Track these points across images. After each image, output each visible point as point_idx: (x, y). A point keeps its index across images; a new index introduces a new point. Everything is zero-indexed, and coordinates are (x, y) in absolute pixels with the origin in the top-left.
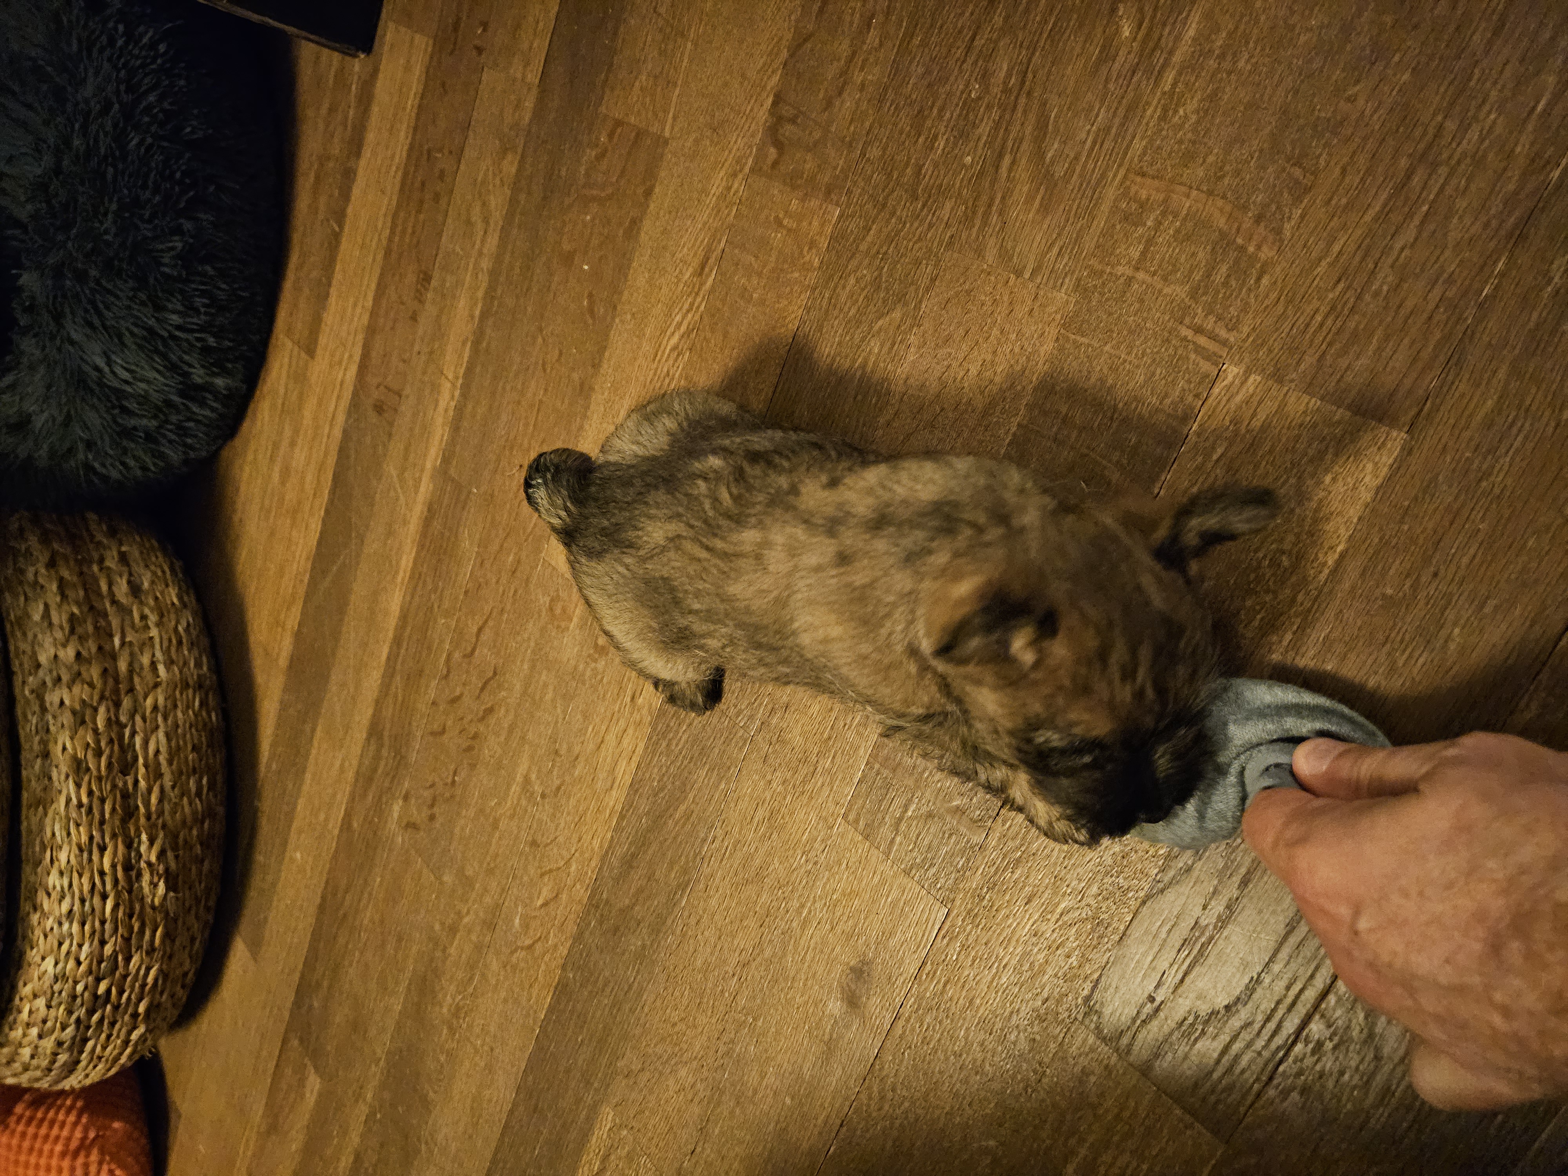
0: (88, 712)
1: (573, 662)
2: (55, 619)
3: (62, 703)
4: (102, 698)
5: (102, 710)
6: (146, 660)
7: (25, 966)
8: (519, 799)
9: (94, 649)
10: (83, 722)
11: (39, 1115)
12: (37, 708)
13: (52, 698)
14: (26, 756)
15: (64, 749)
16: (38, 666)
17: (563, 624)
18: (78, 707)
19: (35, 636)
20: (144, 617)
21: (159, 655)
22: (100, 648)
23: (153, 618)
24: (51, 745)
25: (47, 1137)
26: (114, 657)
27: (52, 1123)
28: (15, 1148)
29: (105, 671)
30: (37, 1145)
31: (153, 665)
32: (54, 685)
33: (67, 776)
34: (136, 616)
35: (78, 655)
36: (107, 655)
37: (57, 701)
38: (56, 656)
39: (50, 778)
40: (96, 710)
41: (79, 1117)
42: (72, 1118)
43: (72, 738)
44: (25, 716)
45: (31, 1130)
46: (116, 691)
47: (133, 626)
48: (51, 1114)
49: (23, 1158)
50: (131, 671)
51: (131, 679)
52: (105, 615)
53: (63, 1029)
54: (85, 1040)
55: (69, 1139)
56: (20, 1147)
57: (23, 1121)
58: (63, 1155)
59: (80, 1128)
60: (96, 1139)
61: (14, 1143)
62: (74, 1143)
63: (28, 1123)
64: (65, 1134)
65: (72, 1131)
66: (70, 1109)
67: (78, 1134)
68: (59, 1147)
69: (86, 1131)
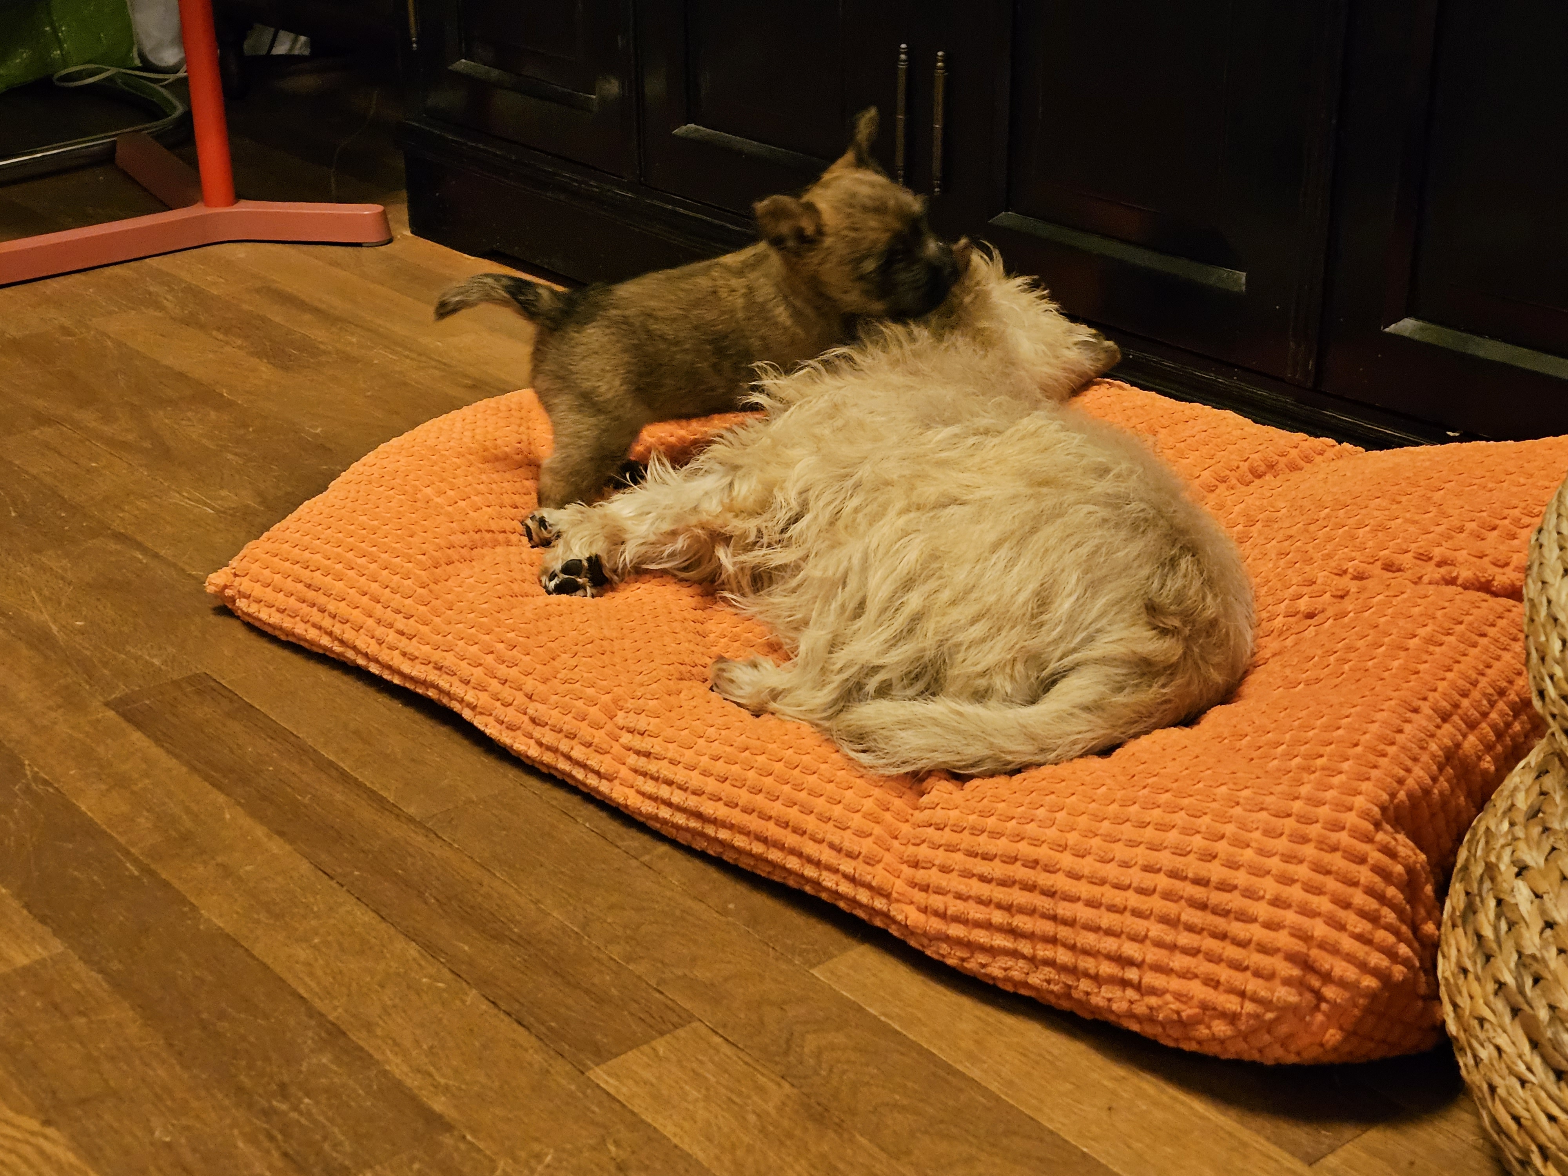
11: (1391, 892)
25: (1347, 905)
27: (1373, 919)
28: (1334, 837)
30: (1331, 884)
41: (1375, 972)
42: (1376, 959)
45: (1364, 874)
48: (1389, 916)
49: (1309, 851)
55: (1334, 950)
56: (1334, 849)
57: (1385, 860)
58: (1306, 938)
59: (1351, 973)
60: (1320, 997)
61: (1343, 838)
62: (1326, 961)
63: (1378, 870)
64: (1347, 944)
65: (1350, 958)
66: (1391, 954)
67: (1341, 969)
68: (1320, 929)
69: (1342, 983)
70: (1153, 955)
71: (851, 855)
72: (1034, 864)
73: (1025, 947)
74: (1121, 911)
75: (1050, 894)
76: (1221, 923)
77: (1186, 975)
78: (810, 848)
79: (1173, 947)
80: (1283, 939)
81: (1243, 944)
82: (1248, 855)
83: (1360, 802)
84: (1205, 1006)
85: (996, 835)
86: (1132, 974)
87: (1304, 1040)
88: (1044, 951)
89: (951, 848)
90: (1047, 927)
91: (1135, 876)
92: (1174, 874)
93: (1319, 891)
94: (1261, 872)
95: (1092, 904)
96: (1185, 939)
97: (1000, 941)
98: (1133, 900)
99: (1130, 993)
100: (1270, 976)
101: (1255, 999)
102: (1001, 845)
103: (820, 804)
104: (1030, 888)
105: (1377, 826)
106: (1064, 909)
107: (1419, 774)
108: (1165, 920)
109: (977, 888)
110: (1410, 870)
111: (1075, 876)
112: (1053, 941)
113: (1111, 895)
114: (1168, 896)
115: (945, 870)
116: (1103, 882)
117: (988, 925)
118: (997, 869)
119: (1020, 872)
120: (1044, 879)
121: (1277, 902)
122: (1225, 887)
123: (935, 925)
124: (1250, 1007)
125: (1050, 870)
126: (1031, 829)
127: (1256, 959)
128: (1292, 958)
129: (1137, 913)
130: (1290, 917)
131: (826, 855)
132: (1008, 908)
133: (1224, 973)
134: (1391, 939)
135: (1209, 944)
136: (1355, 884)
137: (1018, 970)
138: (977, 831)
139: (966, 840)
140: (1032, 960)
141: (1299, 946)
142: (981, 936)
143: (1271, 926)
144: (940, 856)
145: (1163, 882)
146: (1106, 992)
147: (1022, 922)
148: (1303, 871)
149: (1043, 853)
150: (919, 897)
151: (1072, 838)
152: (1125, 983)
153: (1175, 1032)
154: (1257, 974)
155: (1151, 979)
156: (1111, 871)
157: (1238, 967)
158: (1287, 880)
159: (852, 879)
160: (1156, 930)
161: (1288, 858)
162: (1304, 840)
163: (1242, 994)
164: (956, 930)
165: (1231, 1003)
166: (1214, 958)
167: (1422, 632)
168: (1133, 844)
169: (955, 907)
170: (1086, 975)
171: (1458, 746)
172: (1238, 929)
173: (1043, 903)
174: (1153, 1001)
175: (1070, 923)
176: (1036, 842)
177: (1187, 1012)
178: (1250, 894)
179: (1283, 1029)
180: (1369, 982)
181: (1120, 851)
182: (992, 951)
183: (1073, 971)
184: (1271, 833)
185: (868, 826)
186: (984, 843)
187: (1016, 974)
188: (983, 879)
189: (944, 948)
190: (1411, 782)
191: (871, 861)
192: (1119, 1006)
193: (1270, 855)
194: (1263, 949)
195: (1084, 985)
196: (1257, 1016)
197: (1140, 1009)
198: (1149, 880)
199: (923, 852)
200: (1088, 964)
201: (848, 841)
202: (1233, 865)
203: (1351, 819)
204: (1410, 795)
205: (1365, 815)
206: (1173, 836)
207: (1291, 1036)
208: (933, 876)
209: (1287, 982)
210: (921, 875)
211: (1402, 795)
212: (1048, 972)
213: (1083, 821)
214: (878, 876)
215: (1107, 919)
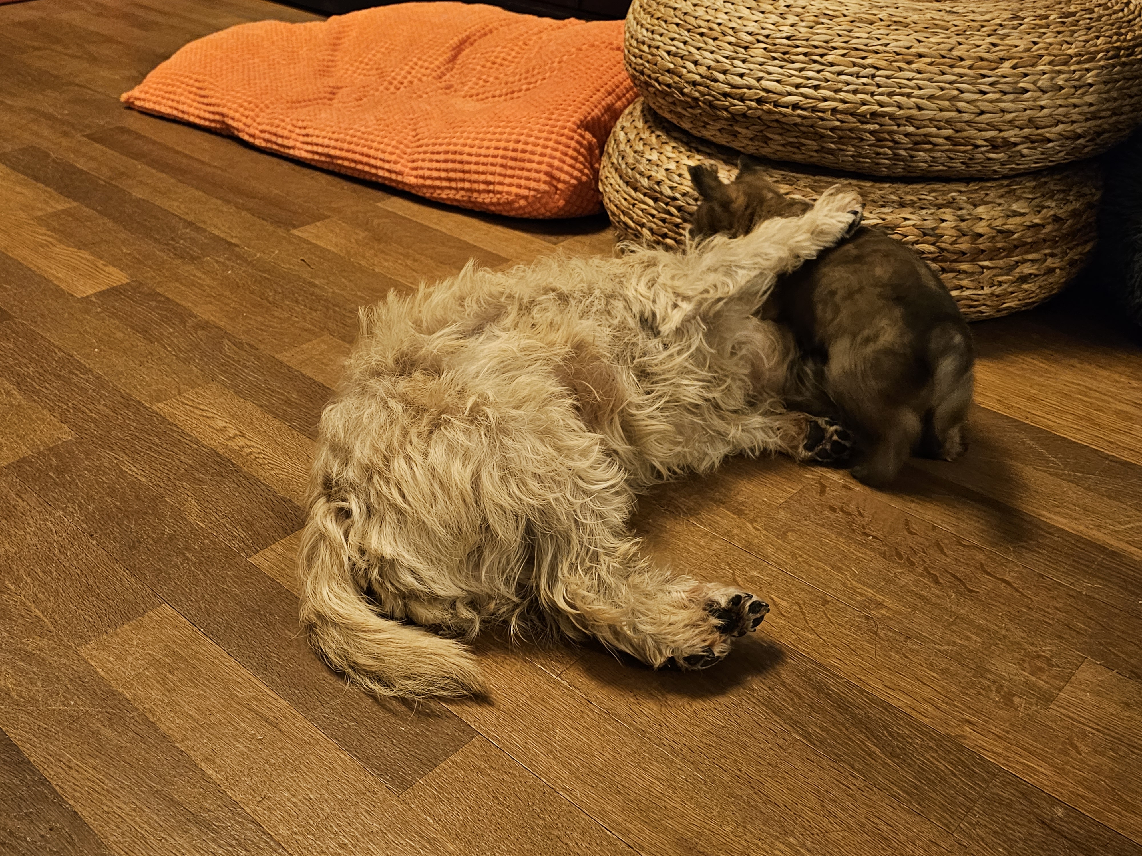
0: (932, 239)
1: (993, 668)
2: (1011, 221)
3: (943, 221)
4: (942, 250)
5: (932, 248)
6: (965, 283)
7: (728, 168)
8: (861, 594)
9: (981, 247)
10: (925, 234)
11: (582, 150)
12: (940, 201)
13: (948, 214)
14: (902, 188)
15: (906, 219)
16: (975, 206)
17: (1026, 665)
18: (937, 231)
19: (999, 205)
20: (1000, 284)
21: (967, 293)
22: (983, 251)
23: (998, 290)
24: (911, 210)
25: (566, 154)
26: (973, 260)
27: (575, 159)
28: (562, 131)
29: (964, 253)
30: (561, 147)
31: (961, 288)
32: (958, 216)
33: (884, 219)
34: (1000, 279)
35: (981, 235)
36: (976, 255)
37: (945, 217)
38: (981, 219)
39: (883, 206)
40: (933, 244)
41: (576, 178)
42: (576, 173)
43: (913, 225)
44: (934, 191)
45: (573, 144)
46: (944, 260)
47: (995, 276)
48: (581, 159)
49: (554, 136)
50: (959, 272)
51: (952, 271)
52: (1006, 256)
53: (671, 188)
54: (656, 200)
55: (561, 170)
56: (562, 135)
57: (580, 139)
58: (551, 166)
59: (567, 178)
60: (557, 189)
61: (566, 131)
62: (557, 174)
63: (578, 142)
64: (566, 168)
65: (567, 173)
66: (581, 171)
67: (563, 177)
68: (556, 163)
69: (564, 182)
70: (498, 179)
71: (388, 162)
72: (455, 153)
73: (453, 184)
74: (486, 165)
75: (461, 162)
76: (522, 164)
77: (511, 185)
78: (372, 162)
79: (505, 176)
80: (544, 167)
81: (529, 170)
82: (532, 139)
83: (573, 119)
84: (517, 195)
85: (441, 145)
86: (491, 187)
87: (552, 205)
88: (460, 185)
89: (425, 153)
90: (461, 175)
91: (492, 152)
92: (506, 149)
93: (556, 150)
94: (536, 145)
95: (477, 164)
96: (509, 172)
97: (445, 184)
98: (491, 160)
99: (491, 195)
100: (538, 181)
101: (535, 190)
102: (443, 148)
103: (375, 145)
104: (454, 161)
105: (578, 127)
106: (466, 167)
107: (596, 112)
108: (502, 166)
109: (435, 165)
110: (590, 143)
111: (470, 154)
112: (463, 180)
113: (483, 160)
114: (503, 157)
115: (423, 160)
116: (480, 155)
117: (439, 179)
118: (442, 157)
119: (450, 156)
120: (458, 157)
121: (542, 155)
122: (524, 151)
123: (421, 181)
124: (532, 193)
125: (461, 153)
126: (454, 140)
127: (534, 175)
128: (547, 174)
129: (492, 165)
130: (546, 159)
131: (379, 163)
132: (446, 170)
133: (523, 182)
134: (582, 167)
135: (518, 172)
136: (569, 147)
137: (451, 194)
138: (434, 145)
139: (430, 148)
140: (456, 189)
141: (549, 169)
142: (437, 183)
143: (540, 163)
144: (422, 156)
145: (501, 152)
146: (483, 196)
147: (452, 175)
148: (551, 144)
149: (458, 148)
150: (415, 173)
151: (469, 141)
152: (489, 192)
153: (507, 208)
154: (535, 180)
155: (498, 188)
156: (483, 151)
157: (528, 179)
158: (546, 147)
159: (389, 171)
160: (499, 170)
161: (546, 139)
162: (553, 133)
163: (529, 189)
164: (429, 182)
165: (525, 192)
166: (520, 178)
167: (606, 65)
168: (491, 140)
169: (427, 173)
170: (476, 191)
171: (613, 104)
172: (528, 165)
173: (458, 166)
174: (499, 196)
175: (469, 172)
176: (456, 145)
177: (511, 198)
178: (533, 153)
179: (544, 201)
180: (573, 181)
181: (486, 143)
182: (442, 188)
183: (470, 190)
184: (540, 131)
185: (393, 150)
186: (437, 148)
187: (451, 196)
188: (438, 161)
189: (425, 191)
190: (593, 114)
191: (396, 163)
192: (487, 201)
193: (540, 138)
194: (538, 172)
195: (475, 195)
196: (534, 196)
197: (495, 200)
198: (496, 152)
199: (416, 156)
200: (475, 186)
201: (387, 157)
202: (527, 143)
203: (569, 124)
204: (593, 118)
205: (574, 123)
206: (505, 136)
207: (547, 203)
208: (420, 164)
209: (545, 182)
210: (415, 165)
211: (589, 118)
212: (462, 193)
213: (472, 135)
214: (398, 168)
215: (481, 168)
